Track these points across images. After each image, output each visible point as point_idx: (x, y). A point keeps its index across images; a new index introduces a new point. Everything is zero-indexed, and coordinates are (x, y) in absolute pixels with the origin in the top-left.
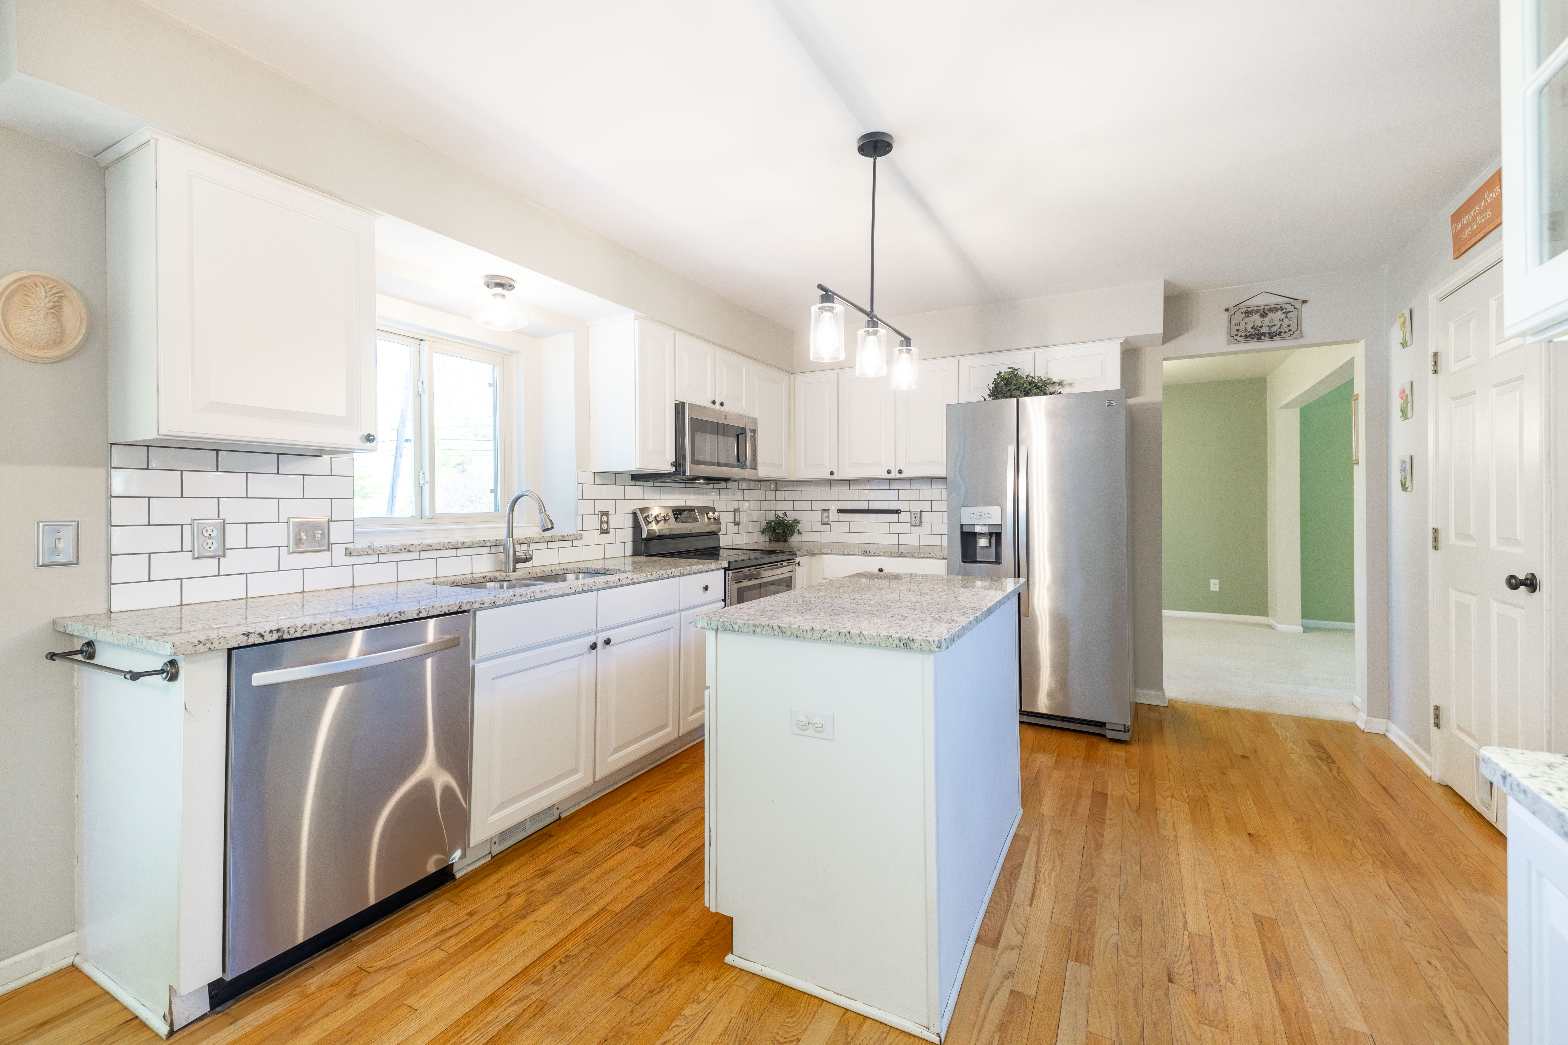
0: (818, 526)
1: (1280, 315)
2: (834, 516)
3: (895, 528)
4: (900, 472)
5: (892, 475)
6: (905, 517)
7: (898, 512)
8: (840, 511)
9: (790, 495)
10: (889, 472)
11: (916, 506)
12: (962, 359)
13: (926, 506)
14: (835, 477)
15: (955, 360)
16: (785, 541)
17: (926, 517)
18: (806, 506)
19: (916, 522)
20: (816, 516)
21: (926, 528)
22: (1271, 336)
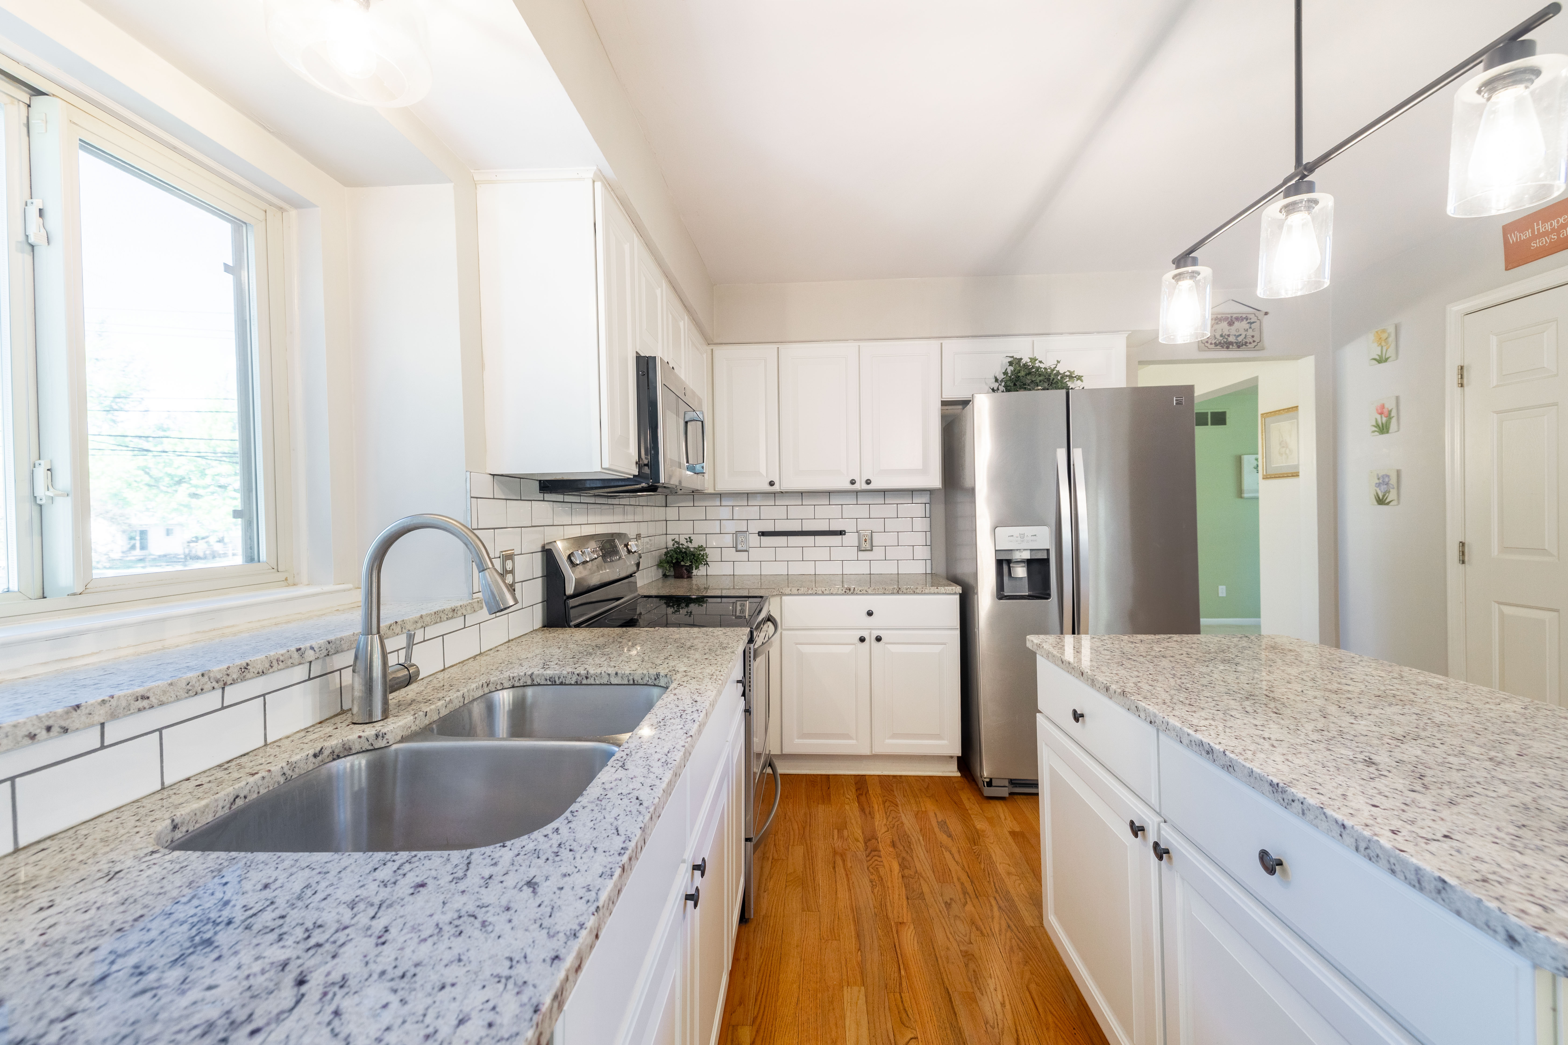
0: (730, 554)
1: (1244, 325)
2: (754, 540)
3: (837, 553)
4: (868, 482)
5: (857, 487)
6: (851, 539)
7: (841, 533)
8: (763, 534)
9: (688, 512)
10: (853, 482)
11: (865, 526)
12: (946, 342)
13: (877, 525)
14: (776, 488)
15: (936, 344)
16: (690, 576)
17: (878, 539)
18: (715, 527)
19: (866, 545)
20: (728, 540)
21: (878, 553)
22: (1239, 345)
